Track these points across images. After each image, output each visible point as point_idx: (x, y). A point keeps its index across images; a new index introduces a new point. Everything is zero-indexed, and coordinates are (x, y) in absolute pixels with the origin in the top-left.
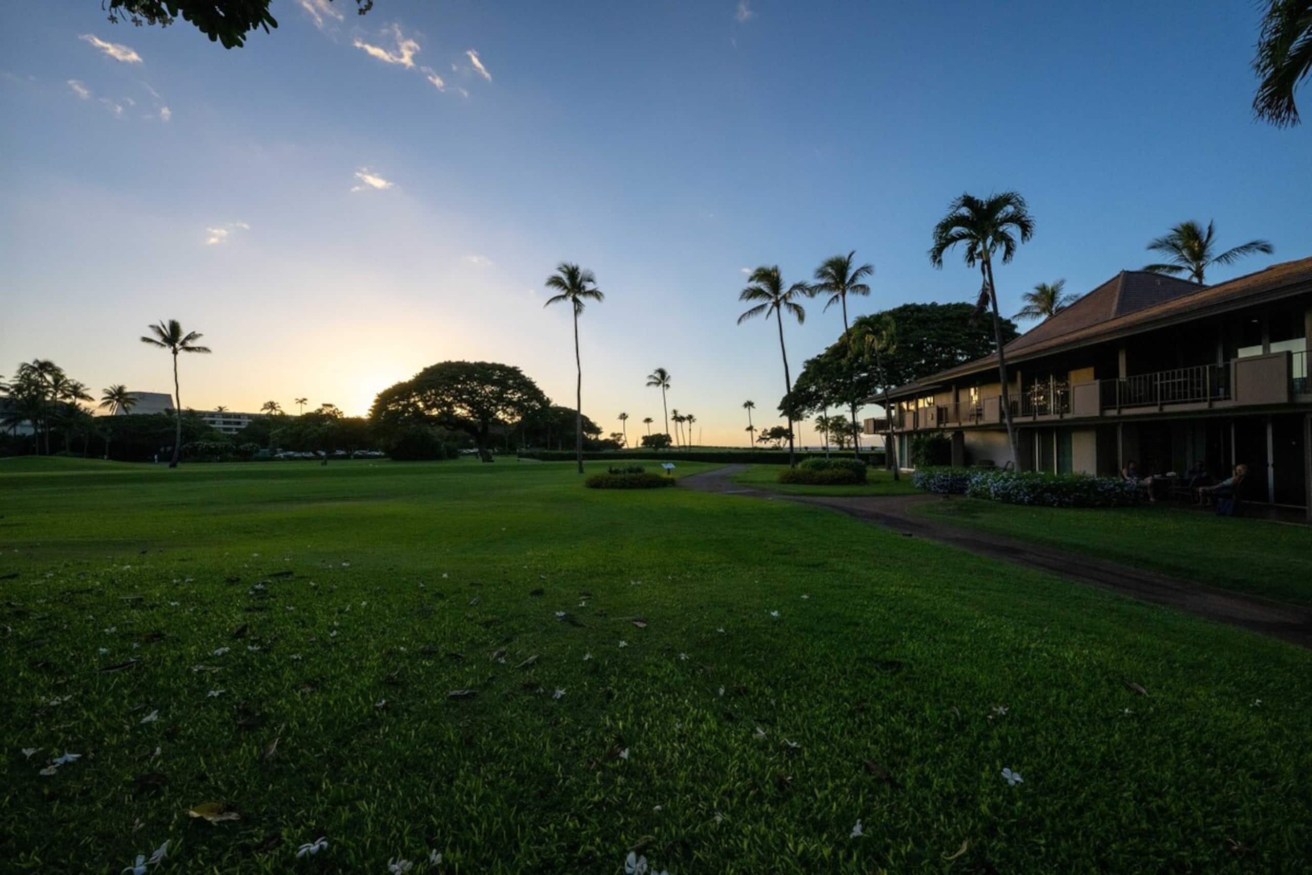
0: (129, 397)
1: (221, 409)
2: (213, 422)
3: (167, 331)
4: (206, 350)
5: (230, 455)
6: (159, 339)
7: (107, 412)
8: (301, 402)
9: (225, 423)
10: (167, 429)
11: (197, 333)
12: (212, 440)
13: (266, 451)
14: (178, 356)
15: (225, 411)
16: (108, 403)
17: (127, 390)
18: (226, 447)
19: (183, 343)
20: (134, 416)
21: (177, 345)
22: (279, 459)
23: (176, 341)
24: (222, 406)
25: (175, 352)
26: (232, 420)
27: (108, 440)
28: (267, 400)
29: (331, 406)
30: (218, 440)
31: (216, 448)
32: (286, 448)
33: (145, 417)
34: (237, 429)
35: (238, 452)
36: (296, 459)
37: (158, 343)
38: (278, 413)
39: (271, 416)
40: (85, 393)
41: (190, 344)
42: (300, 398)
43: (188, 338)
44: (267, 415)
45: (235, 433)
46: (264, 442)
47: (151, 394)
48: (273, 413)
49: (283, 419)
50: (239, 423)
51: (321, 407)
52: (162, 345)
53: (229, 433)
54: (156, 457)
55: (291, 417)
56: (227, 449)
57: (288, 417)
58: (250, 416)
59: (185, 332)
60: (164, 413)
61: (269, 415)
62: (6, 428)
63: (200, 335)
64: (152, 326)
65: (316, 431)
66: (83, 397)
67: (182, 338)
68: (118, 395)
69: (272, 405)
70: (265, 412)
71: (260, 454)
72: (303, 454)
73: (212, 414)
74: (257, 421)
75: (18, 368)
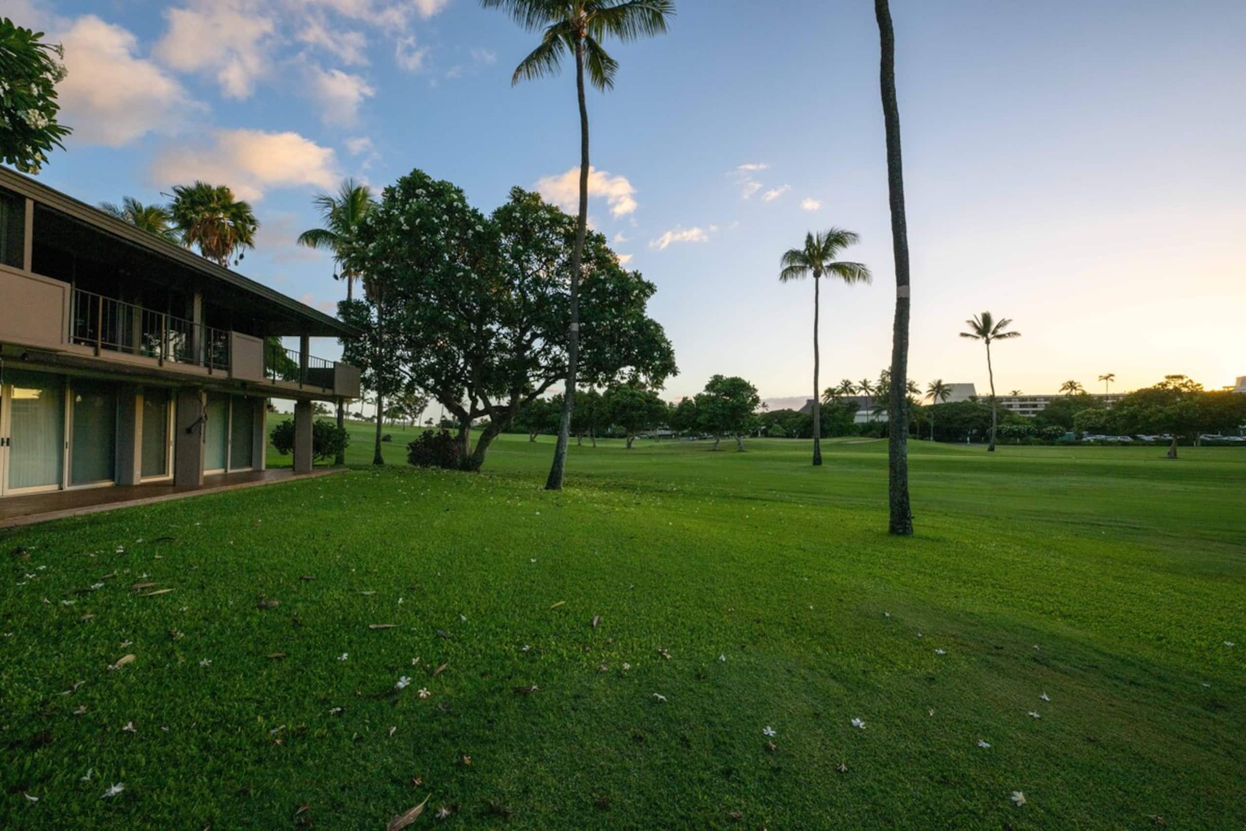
0: (946, 388)
1: (1015, 393)
2: (1011, 406)
3: (980, 323)
4: (1015, 334)
5: (1032, 438)
6: (973, 332)
7: (930, 402)
8: (1106, 378)
9: (1021, 406)
10: (973, 414)
11: (1007, 319)
12: (1014, 423)
13: (1071, 434)
14: (990, 345)
15: (1019, 394)
16: (931, 395)
17: (943, 383)
18: (1029, 430)
19: (994, 333)
20: (949, 404)
21: (990, 335)
22: (1089, 443)
23: (988, 331)
24: (1016, 390)
25: (988, 342)
26: (1029, 403)
27: (932, 425)
28: (1066, 380)
29: (1181, 377)
30: (1018, 423)
31: (1020, 430)
32: (1093, 430)
33: (956, 404)
34: (1034, 412)
35: (1038, 435)
36: (1110, 444)
37: (973, 336)
38: (1078, 392)
39: (1071, 396)
40: (916, 388)
41: (1000, 332)
42: (1105, 374)
43: (998, 327)
44: (1066, 396)
45: (1034, 416)
46: (1067, 423)
47: (958, 384)
48: (1074, 393)
49: (1085, 400)
50: (1035, 406)
51: (1164, 380)
52: (977, 338)
53: (1027, 415)
54: (968, 439)
55: (1095, 396)
56: (1029, 433)
57: (1090, 397)
58: (1046, 398)
59: (995, 322)
60: (969, 400)
61: (1069, 396)
62: (874, 417)
63: (1010, 320)
64: (968, 322)
65: (1160, 411)
66: (915, 391)
67: (993, 327)
68: (939, 389)
69: (1072, 385)
70: (1064, 392)
71: (1064, 438)
72: (1119, 438)
73: (1009, 399)
74: (1055, 402)
75: (880, 373)
